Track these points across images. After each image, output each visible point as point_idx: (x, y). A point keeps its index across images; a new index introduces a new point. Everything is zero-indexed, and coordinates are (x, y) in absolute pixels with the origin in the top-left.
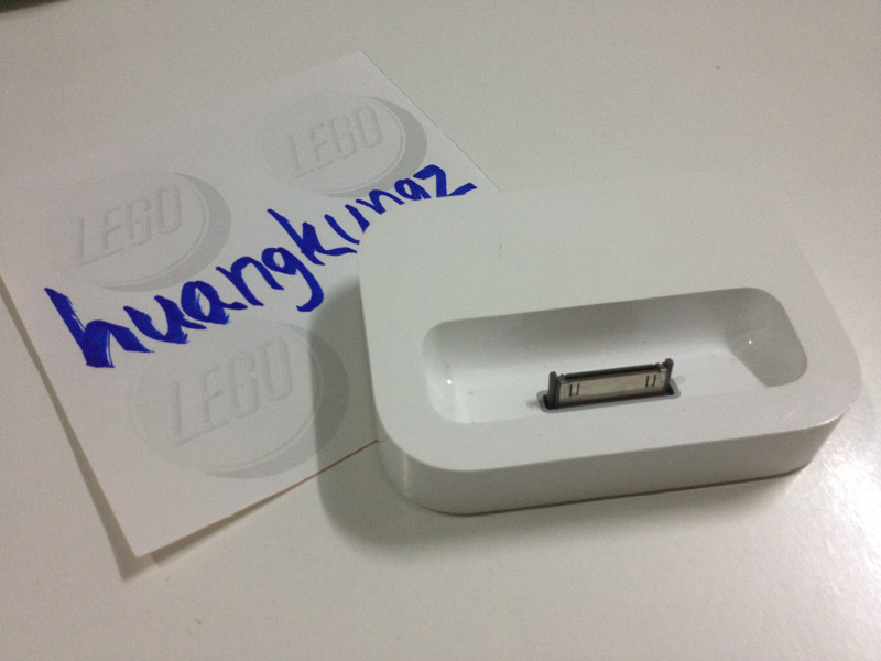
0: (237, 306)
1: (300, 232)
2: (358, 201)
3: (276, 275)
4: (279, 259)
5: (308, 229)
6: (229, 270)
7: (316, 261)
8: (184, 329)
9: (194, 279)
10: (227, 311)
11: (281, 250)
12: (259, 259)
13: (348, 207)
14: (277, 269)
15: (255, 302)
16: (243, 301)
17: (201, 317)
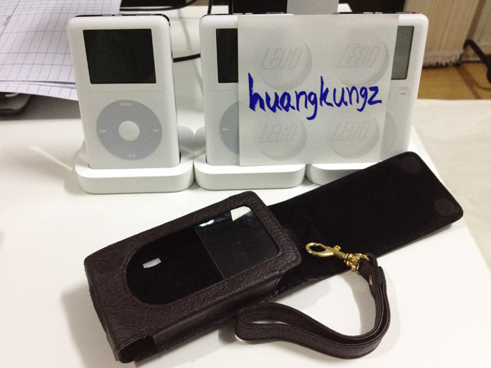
0: (293, 108)
1: (324, 90)
2: (347, 88)
3: (308, 103)
4: (312, 97)
5: (327, 90)
6: (298, 93)
7: (321, 104)
8: (277, 108)
9: (288, 92)
10: (290, 108)
11: (315, 95)
12: (308, 94)
13: (343, 89)
14: (310, 100)
15: (298, 109)
16: (295, 107)
17: (282, 105)
